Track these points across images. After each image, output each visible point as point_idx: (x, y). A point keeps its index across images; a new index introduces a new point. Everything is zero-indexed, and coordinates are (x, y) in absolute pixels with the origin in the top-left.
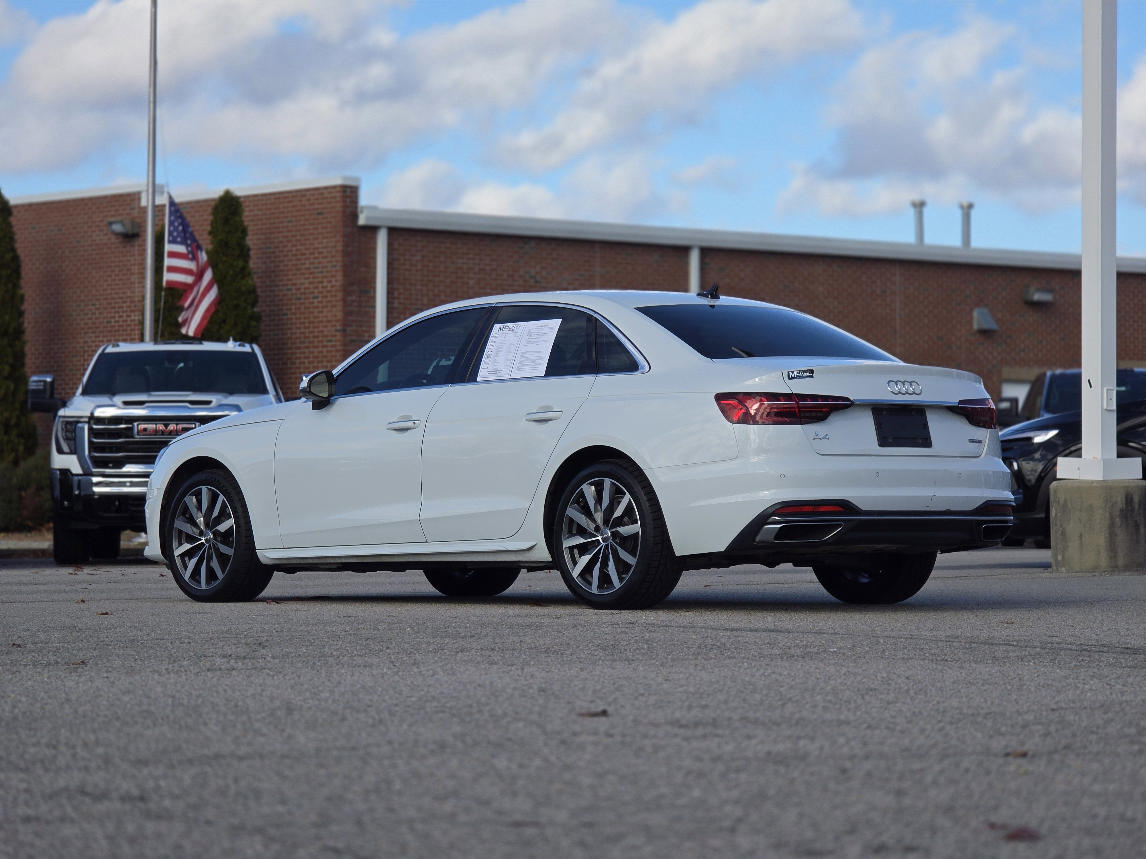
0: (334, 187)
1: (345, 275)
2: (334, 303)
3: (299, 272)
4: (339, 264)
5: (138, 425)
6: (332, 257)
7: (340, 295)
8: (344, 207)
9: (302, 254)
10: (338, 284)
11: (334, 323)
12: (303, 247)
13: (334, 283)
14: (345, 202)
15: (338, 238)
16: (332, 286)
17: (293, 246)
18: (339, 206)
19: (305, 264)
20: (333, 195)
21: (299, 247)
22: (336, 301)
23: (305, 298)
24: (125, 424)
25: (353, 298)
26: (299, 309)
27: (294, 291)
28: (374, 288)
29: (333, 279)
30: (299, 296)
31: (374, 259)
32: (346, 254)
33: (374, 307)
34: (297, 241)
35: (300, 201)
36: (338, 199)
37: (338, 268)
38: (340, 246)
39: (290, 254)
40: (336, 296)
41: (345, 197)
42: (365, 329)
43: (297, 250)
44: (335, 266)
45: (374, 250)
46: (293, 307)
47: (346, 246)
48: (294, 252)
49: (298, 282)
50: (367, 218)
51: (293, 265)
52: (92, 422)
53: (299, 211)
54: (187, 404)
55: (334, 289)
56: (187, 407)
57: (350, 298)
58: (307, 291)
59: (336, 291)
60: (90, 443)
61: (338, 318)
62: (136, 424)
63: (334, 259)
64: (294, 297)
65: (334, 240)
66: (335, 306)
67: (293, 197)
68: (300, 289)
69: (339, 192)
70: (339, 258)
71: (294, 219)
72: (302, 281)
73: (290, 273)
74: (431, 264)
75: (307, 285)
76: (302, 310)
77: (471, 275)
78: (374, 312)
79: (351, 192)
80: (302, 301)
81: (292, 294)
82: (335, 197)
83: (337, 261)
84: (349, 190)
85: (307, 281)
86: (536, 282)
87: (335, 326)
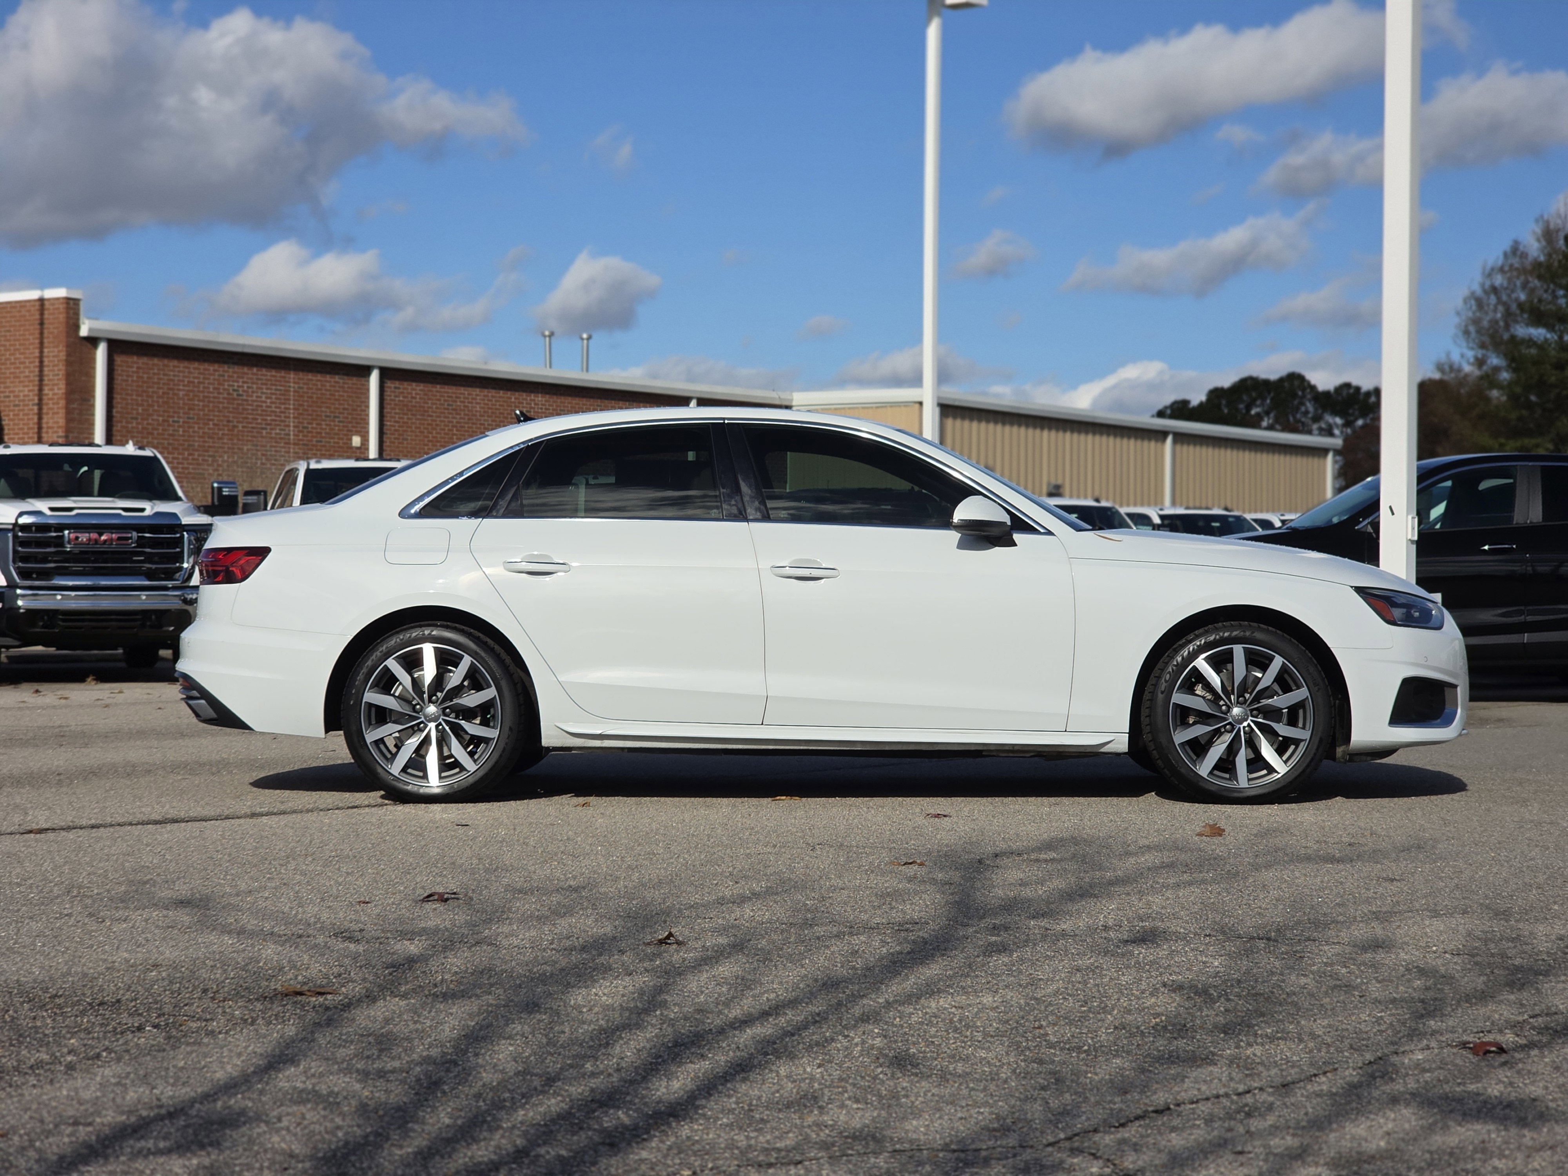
0: (58, 299)
1: (68, 384)
2: (56, 411)
3: (17, 380)
4: (61, 373)
5: (69, 534)
6: (54, 366)
7: (62, 403)
8: (68, 318)
9: (21, 363)
10: (60, 392)
11: (55, 429)
12: (22, 356)
13: (56, 391)
14: (68, 313)
15: (61, 348)
16: (54, 394)
17: (11, 355)
18: (62, 317)
19: (24, 372)
20: (56, 306)
21: (18, 356)
22: (58, 408)
23: (24, 405)
24: (55, 532)
25: (75, 406)
26: (18, 415)
27: (12, 398)
28: (93, 397)
29: (56, 388)
30: (17, 403)
31: (94, 368)
32: (68, 363)
33: (93, 415)
34: (15, 350)
35: (20, 311)
36: (62, 310)
37: (60, 377)
38: (63, 355)
39: (8, 362)
40: (58, 403)
41: (68, 308)
42: (85, 435)
43: (16, 359)
44: (58, 375)
45: (93, 360)
46: (11, 413)
47: (68, 355)
48: (13, 361)
49: (17, 389)
50: (90, 330)
51: (11, 373)
52: (17, 529)
53: (18, 321)
54: (120, 512)
55: (56, 397)
56: (119, 515)
57: (72, 406)
58: (26, 398)
59: (58, 399)
60: (15, 552)
61: (61, 424)
62: (66, 532)
63: (56, 368)
64: (12, 404)
65: (56, 350)
66: (57, 413)
67: (11, 307)
68: (18, 396)
69: (62, 303)
70: (62, 367)
71: (12, 329)
72: (21, 388)
73: (8, 381)
74: (145, 376)
75: (26, 393)
76: (21, 416)
77: (181, 387)
78: (93, 420)
79: (74, 304)
80: (21, 408)
81: (10, 401)
82: (58, 309)
83: (59, 370)
84: (71, 302)
85: (26, 389)
86: (238, 395)
87: (56, 432)
